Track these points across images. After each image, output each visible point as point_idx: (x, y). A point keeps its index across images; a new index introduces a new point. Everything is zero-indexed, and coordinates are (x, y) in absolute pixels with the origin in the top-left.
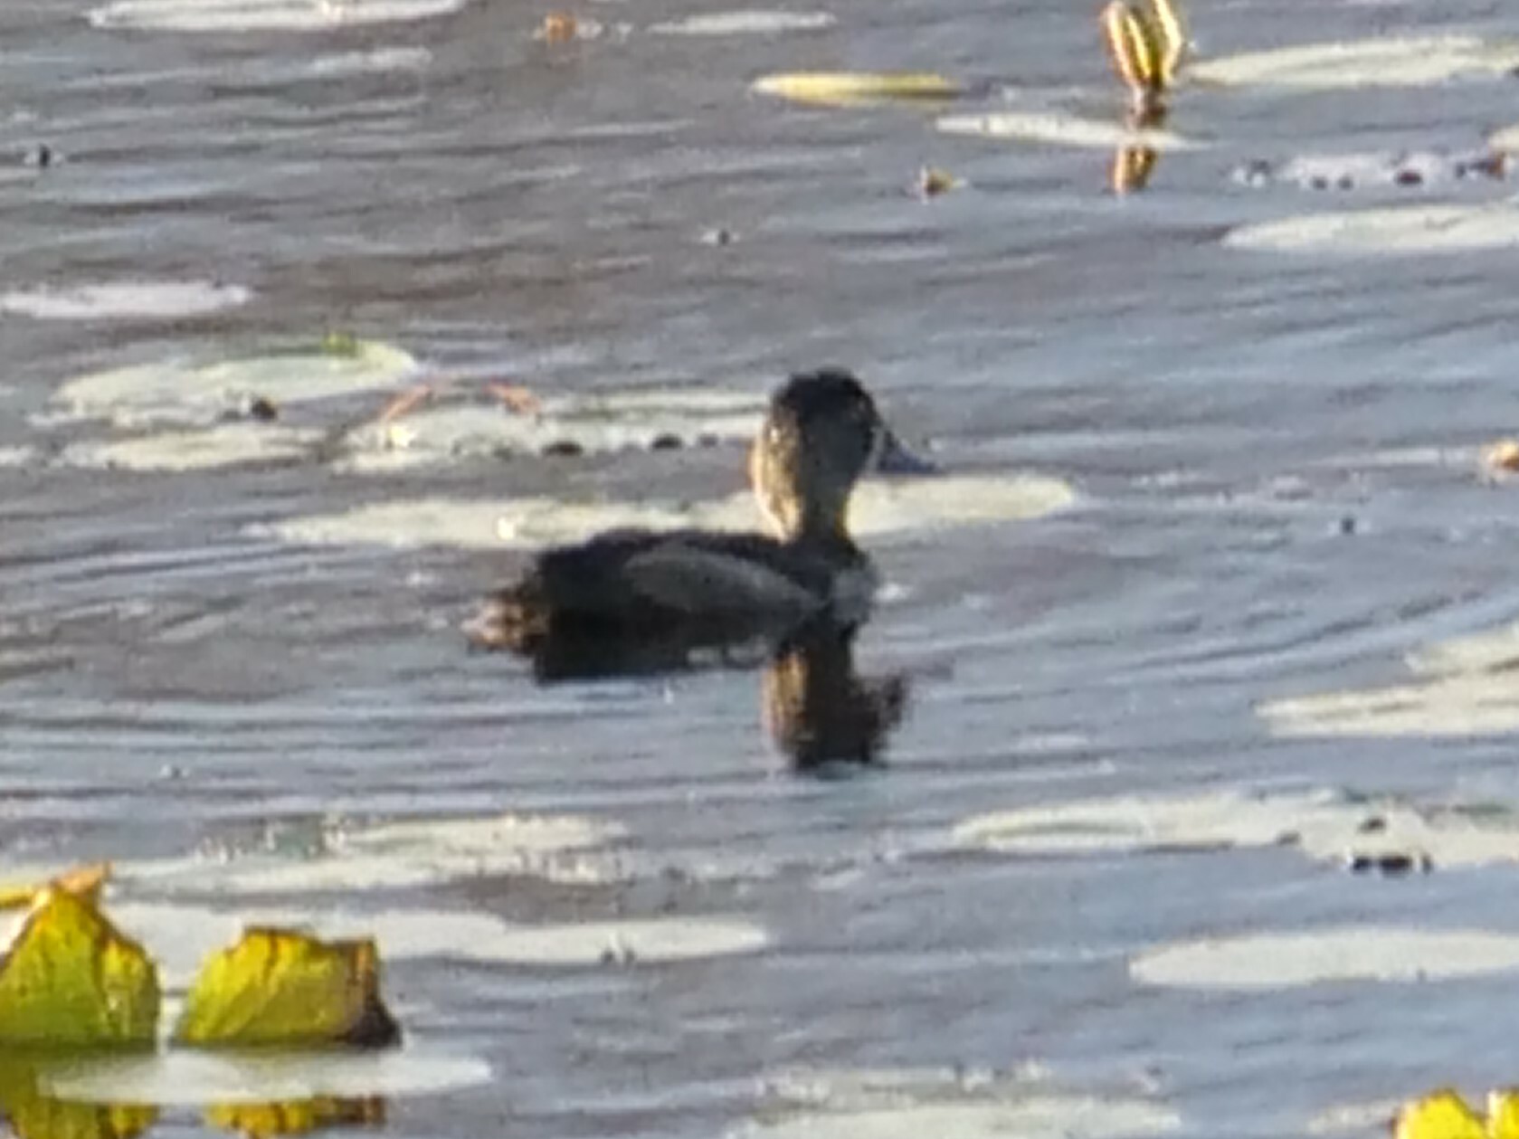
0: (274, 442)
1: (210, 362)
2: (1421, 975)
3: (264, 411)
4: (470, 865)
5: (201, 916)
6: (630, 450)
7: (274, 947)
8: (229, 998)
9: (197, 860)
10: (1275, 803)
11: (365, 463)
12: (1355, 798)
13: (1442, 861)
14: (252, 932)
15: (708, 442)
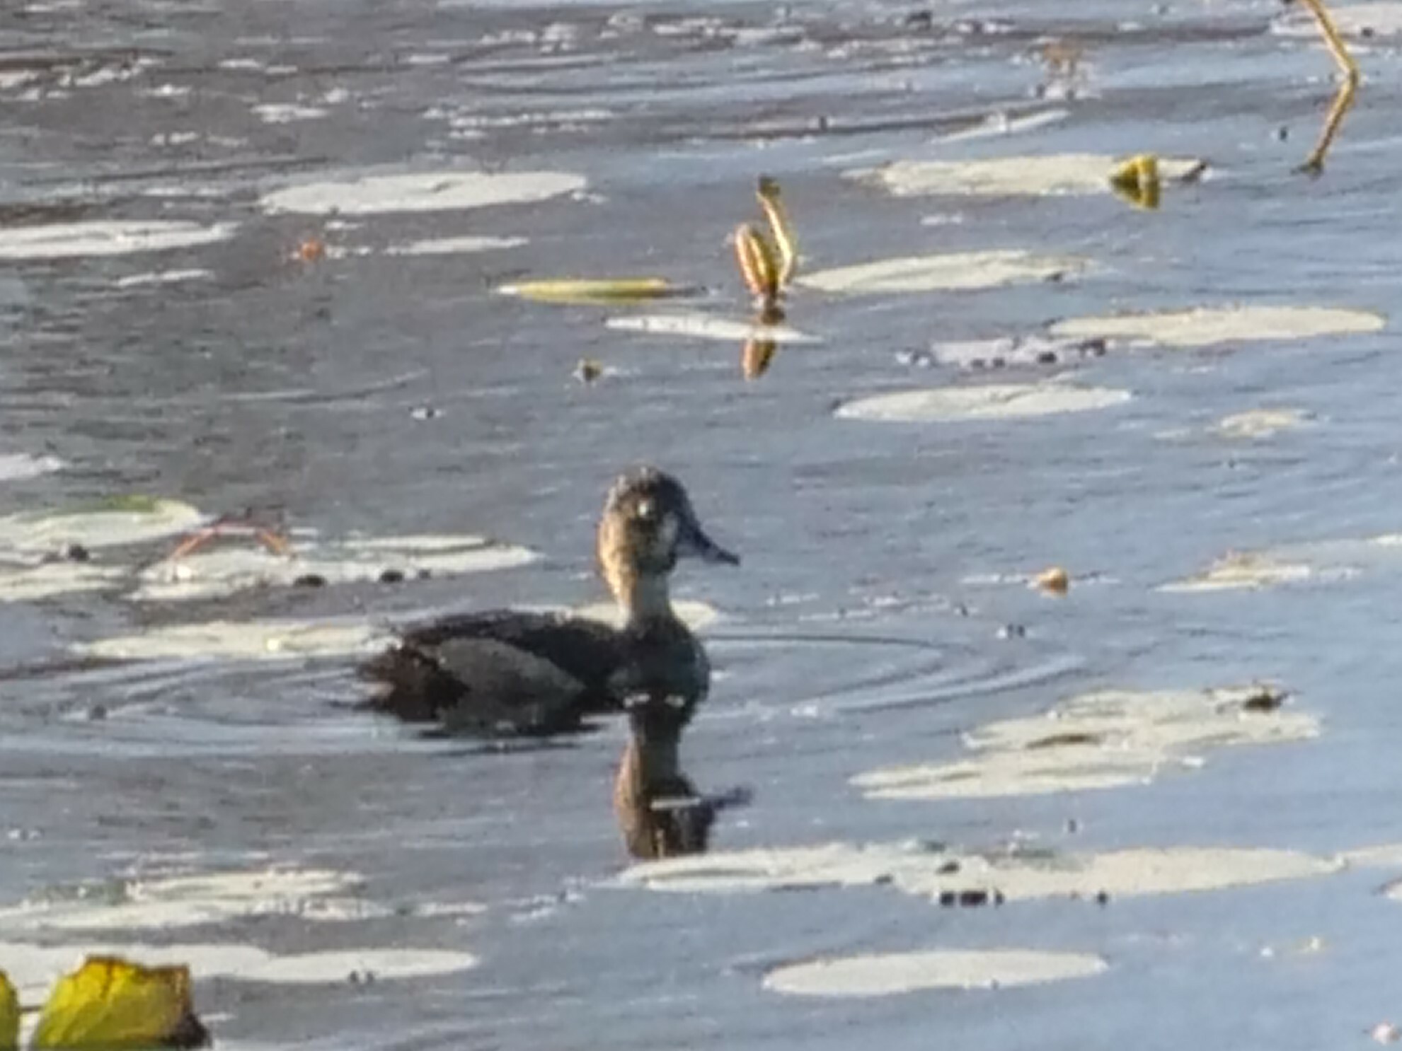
0: (88, 578)
1: (41, 518)
2: (995, 985)
3: (79, 554)
4: (240, 908)
5: (32, 951)
6: (363, 582)
7: (109, 973)
8: (75, 1011)
9: (26, 907)
10: (871, 849)
11: (156, 593)
12: (935, 847)
13: (1009, 895)
14: (92, 960)
15: (425, 575)
